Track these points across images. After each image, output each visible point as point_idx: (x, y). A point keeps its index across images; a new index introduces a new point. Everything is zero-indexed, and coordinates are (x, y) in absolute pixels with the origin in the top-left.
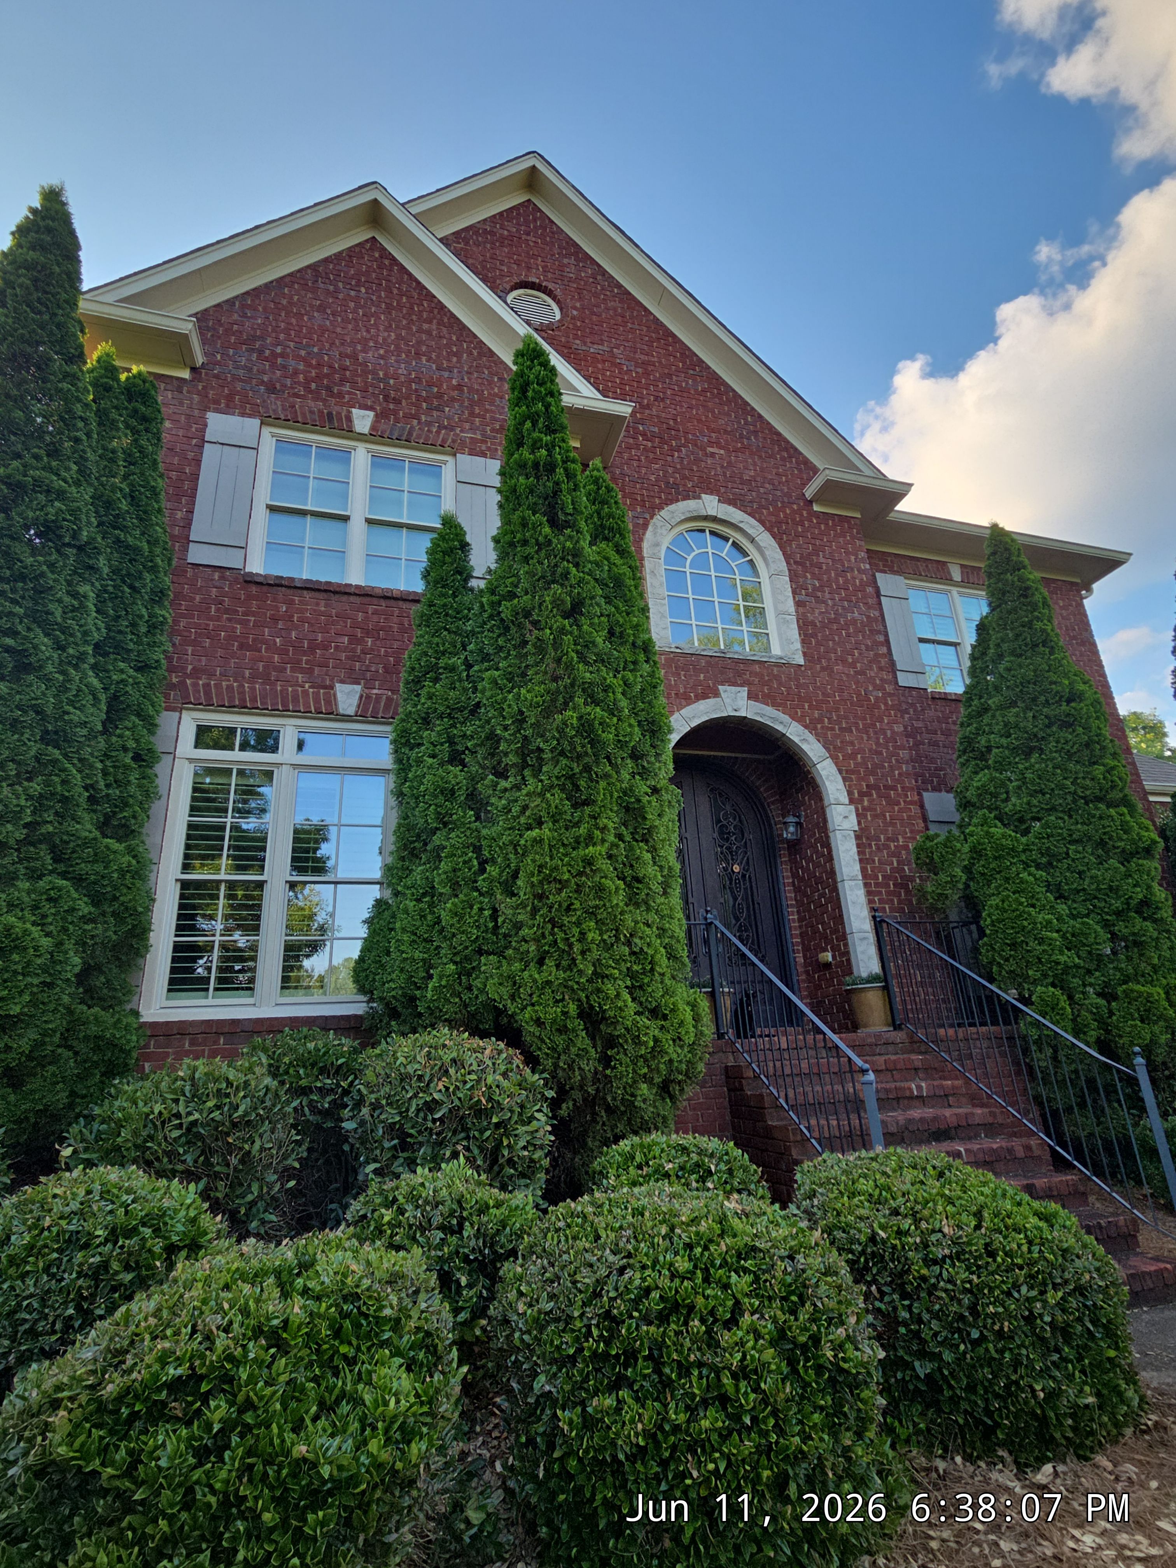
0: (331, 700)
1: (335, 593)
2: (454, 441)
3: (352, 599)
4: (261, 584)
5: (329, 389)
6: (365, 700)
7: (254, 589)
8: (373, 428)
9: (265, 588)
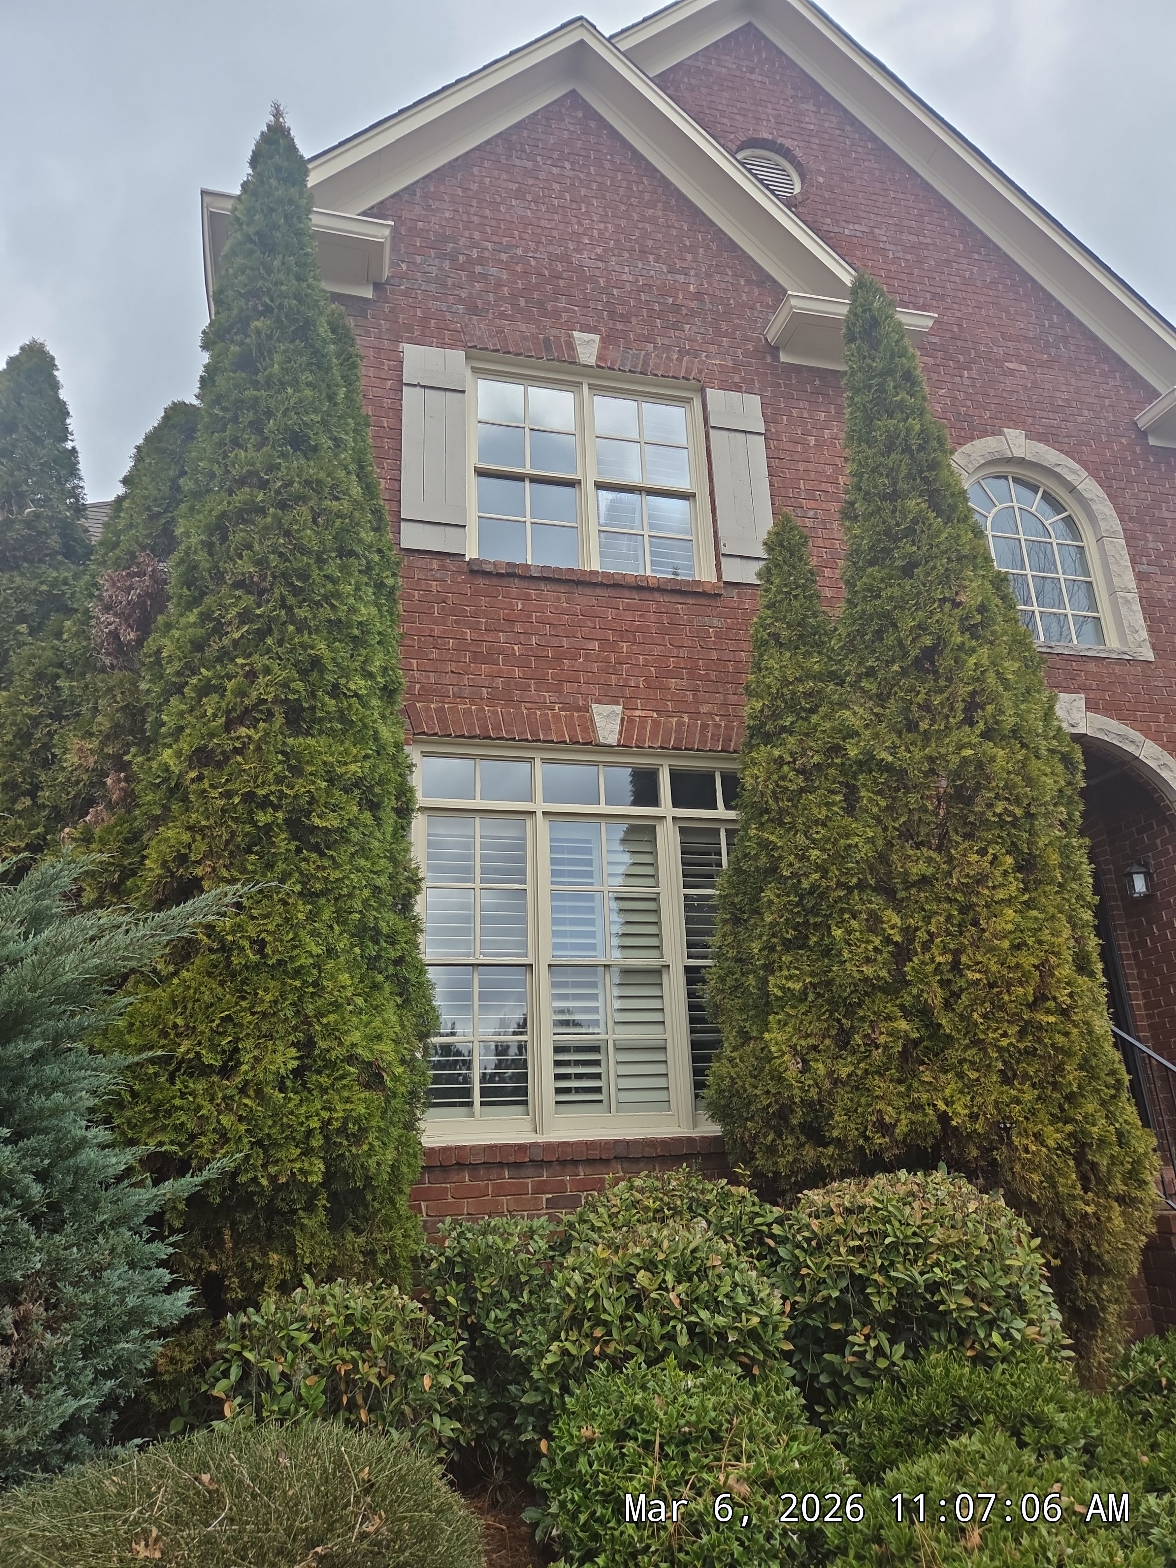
0: (589, 726)
1: (578, 583)
2: (700, 371)
3: (599, 591)
4: (489, 574)
5: (541, 305)
6: (627, 723)
7: (481, 581)
8: (600, 357)
9: (495, 581)
